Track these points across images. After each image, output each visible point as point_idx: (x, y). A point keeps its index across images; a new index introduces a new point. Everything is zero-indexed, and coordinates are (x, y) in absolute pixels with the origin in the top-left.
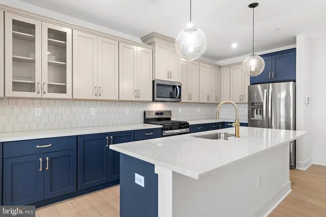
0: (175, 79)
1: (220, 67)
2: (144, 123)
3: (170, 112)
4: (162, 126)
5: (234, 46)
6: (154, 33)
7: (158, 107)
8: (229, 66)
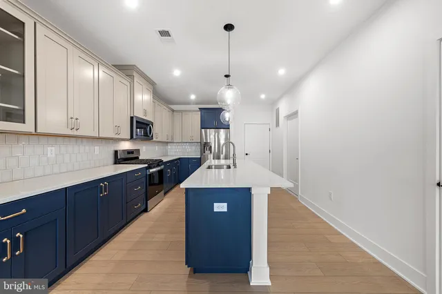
0: (149, 118)
1: (173, 111)
2: (115, 163)
3: (138, 151)
4: (146, 165)
5: (193, 97)
6: (135, 65)
7: (126, 146)
8: (181, 111)
